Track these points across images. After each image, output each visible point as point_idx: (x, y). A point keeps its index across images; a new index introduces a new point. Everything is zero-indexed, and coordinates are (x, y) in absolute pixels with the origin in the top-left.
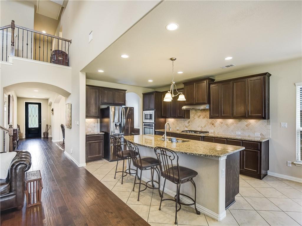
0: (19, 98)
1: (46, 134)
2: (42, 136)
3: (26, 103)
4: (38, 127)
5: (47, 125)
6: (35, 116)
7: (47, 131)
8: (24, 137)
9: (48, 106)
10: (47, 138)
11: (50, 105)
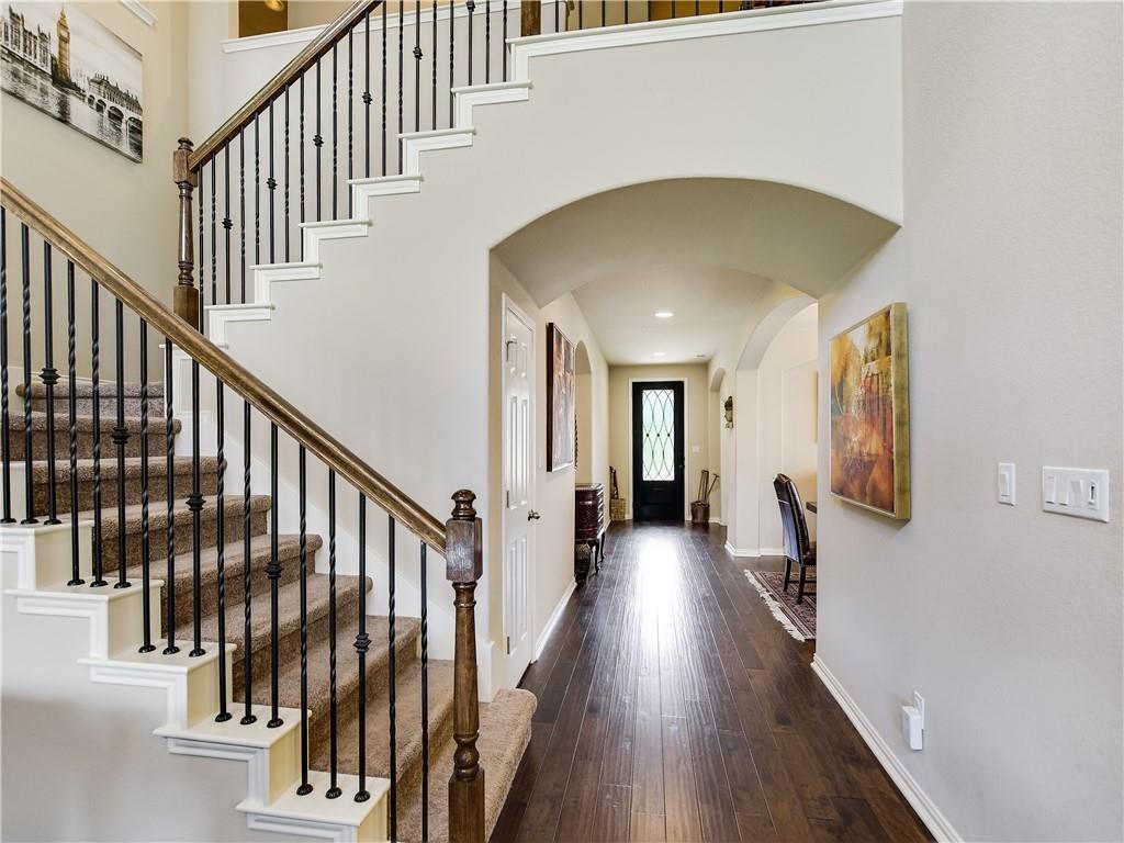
0: (614, 369)
1: (702, 509)
2: (688, 517)
3: (634, 384)
4: (671, 478)
5: (705, 473)
6: (664, 435)
7: (706, 496)
8: (629, 516)
9: (710, 394)
10: (705, 529)
11: (717, 389)
